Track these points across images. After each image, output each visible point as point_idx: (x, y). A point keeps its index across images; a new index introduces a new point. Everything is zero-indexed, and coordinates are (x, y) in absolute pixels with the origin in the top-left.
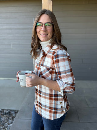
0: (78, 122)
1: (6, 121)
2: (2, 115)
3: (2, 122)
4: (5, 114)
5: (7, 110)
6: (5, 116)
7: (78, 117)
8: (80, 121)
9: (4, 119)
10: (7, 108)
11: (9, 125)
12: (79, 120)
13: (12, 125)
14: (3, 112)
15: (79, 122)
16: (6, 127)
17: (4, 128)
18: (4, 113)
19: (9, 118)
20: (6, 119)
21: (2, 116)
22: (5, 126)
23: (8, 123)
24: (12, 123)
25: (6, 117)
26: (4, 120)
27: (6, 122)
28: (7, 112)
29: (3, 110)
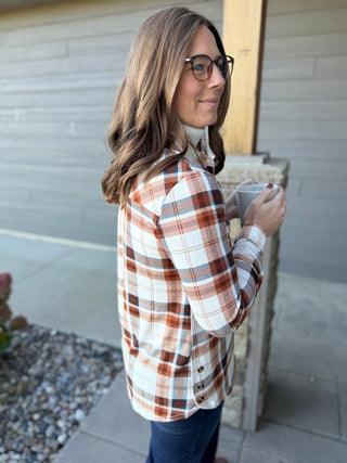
0: (334, 439)
1: (92, 376)
2: (85, 356)
3: (83, 377)
4: (96, 355)
5: (102, 345)
6: (92, 360)
7: (340, 420)
8: (343, 439)
9: (90, 368)
10: (101, 340)
11: (99, 392)
12: (340, 434)
13: (109, 394)
14: (90, 349)
15: (339, 441)
16: (92, 394)
17: (85, 395)
18: (93, 353)
19: (102, 370)
20: (95, 371)
21: (85, 360)
22: (88, 389)
23: (98, 386)
24: (107, 386)
25: (97, 364)
26: (89, 372)
27: (92, 381)
28: (101, 350)
29: (91, 342)
